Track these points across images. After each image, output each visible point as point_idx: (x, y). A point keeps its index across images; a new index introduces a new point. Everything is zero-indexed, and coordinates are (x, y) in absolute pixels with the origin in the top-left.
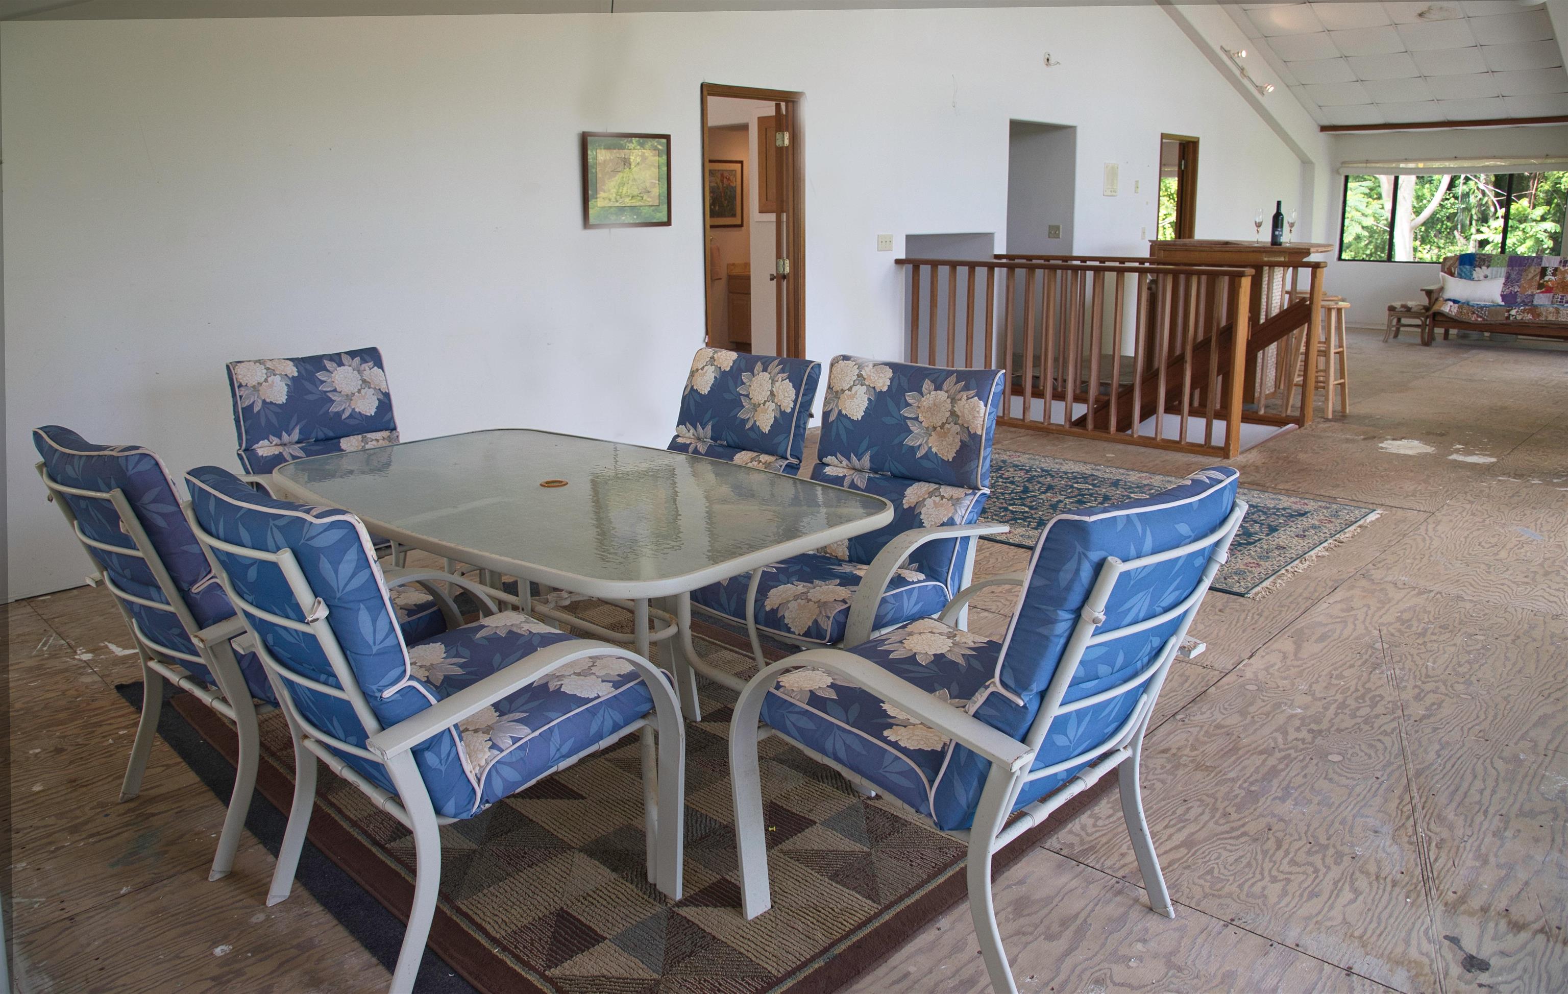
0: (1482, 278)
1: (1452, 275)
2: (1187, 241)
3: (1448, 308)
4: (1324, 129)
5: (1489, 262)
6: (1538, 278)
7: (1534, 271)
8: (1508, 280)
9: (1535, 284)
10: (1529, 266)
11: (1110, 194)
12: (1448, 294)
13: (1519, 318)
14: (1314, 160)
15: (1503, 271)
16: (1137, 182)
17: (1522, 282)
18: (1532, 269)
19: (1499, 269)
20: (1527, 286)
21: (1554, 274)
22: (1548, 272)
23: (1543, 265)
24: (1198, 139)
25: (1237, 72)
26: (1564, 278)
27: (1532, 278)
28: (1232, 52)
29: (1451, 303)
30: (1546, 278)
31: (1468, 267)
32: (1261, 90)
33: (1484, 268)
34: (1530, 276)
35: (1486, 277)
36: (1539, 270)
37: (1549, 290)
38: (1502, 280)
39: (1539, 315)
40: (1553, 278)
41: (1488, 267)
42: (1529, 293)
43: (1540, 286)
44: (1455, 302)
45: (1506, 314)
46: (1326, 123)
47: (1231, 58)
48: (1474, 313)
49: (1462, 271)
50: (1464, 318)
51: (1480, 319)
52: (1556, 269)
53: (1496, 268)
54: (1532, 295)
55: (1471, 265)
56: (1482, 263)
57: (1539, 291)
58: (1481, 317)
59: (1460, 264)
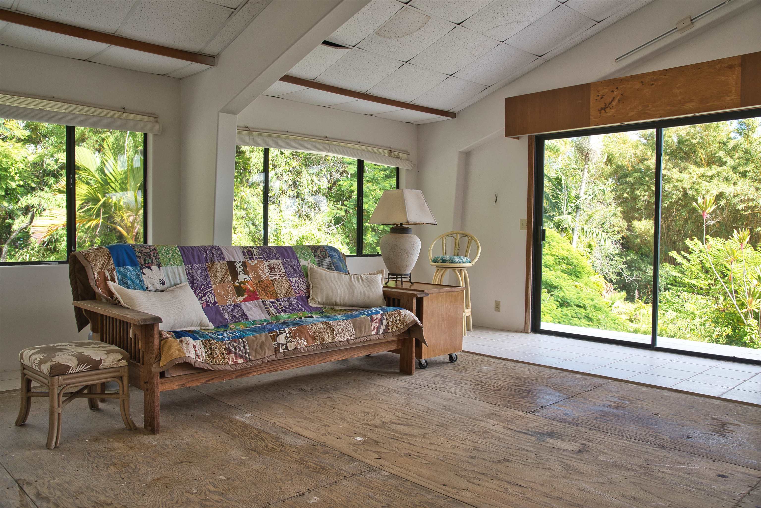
0: (157, 285)
3: (193, 351)
5: (157, 258)
6: (229, 278)
7: (220, 268)
8: (198, 287)
9: (231, 288)
10: (211, 262)
13: (291, 346)
15: (181, 271)
17: (214, 286)
18: (217, 265)
19: (175, 268)
20: (223, 296)
21: (246, 272)
22: (238, 269)
23: (227, 259)
26: (259, 276)
27: (224, 279)
30: (241, 277)
31: (130, 268)
33: (154, 268)
34: (219, 276)
35: (162, 283)
36: (225, 267)
37: (253, 297)
38: (189, 287)
39: (314, 338)
40: (246, 276)
41: (159, 266)
42: (230, 302)
43: (239, 291)
44: (188, 335)
49: (125, 276)
50: (219, 364)
51: (240, 361)
52: (244, 264)
53: (169, 268)
54: (237, 306)
55: (134, 264)
56: (148, 260)
57: (241, 298)
58: (241, 357)
59: (118, 264)
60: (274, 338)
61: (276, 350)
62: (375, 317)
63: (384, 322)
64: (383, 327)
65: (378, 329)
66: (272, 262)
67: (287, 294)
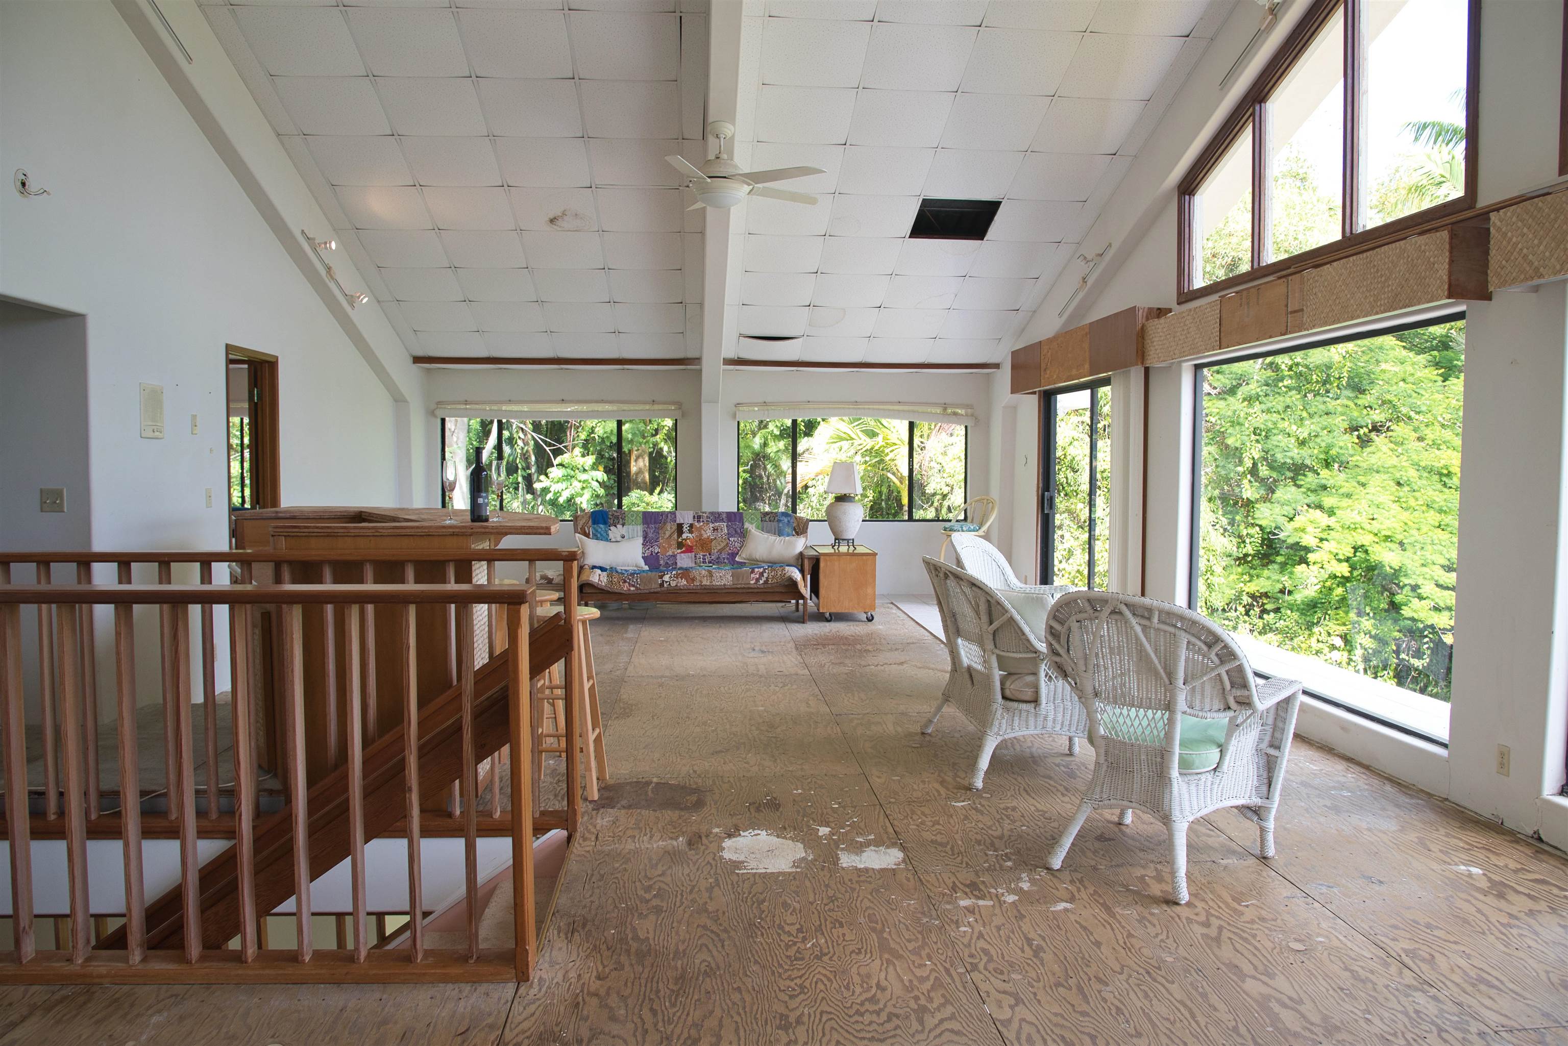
0: (619, 539)
1: (587, 535)
2: (269, 511)
3: (597, 578)
4: (417, 360)
5: (623, 519)
6: (675, 536)
7: (670, 528)
8: (647, 541)
9: (674, 543)
10: (665, 523)
11: (151, 434)
12: (591, 560)
13: (673, 584)
14: (408, 399)
15: (639, 529)
16: (194, 417)
17: (661, 541)
18: (668, 526)
19: (635, 527)
20: (666, 548)
21: (691, 532)
22: (685, 529)
23: (678, 522)
24: (277, 358)
25: (323, 272)
26: (701, 535)
27: (670, 536)
28: (317, 241)
29: (599, 571)
30: (684, 536)
31: (602, 526)
32: (351, 300)
33: (619, 526)
34: (668, 534)
35: (623, 537)
36: (675, 527)
37: (689, 550)
38: (640, 540)
39: (693, 580)
40: (690, 535)
41: (623, 525)
42: (670, 553)
43: (680, 545)
44: (602, 569)
45: (660, 581)
46: (420, 353)
47: (315, 250)
48: (625, 582)
49: (597, 531)
50: (616, 589)
51: (632, 589)
52: (691, 526)
53: (631, 527)
54: (674, 556)
55: (605, 523)
56: (616, 521)
57: (679, 551)
58: (633, 586)
59: (594, 523)
60: (661, 577)
61: (662, 585)
62: (756, 570)
63: (765, 575)
64: (764, 579)
65: (757, 580)
66: (717, 524)
67: (720, 551)
